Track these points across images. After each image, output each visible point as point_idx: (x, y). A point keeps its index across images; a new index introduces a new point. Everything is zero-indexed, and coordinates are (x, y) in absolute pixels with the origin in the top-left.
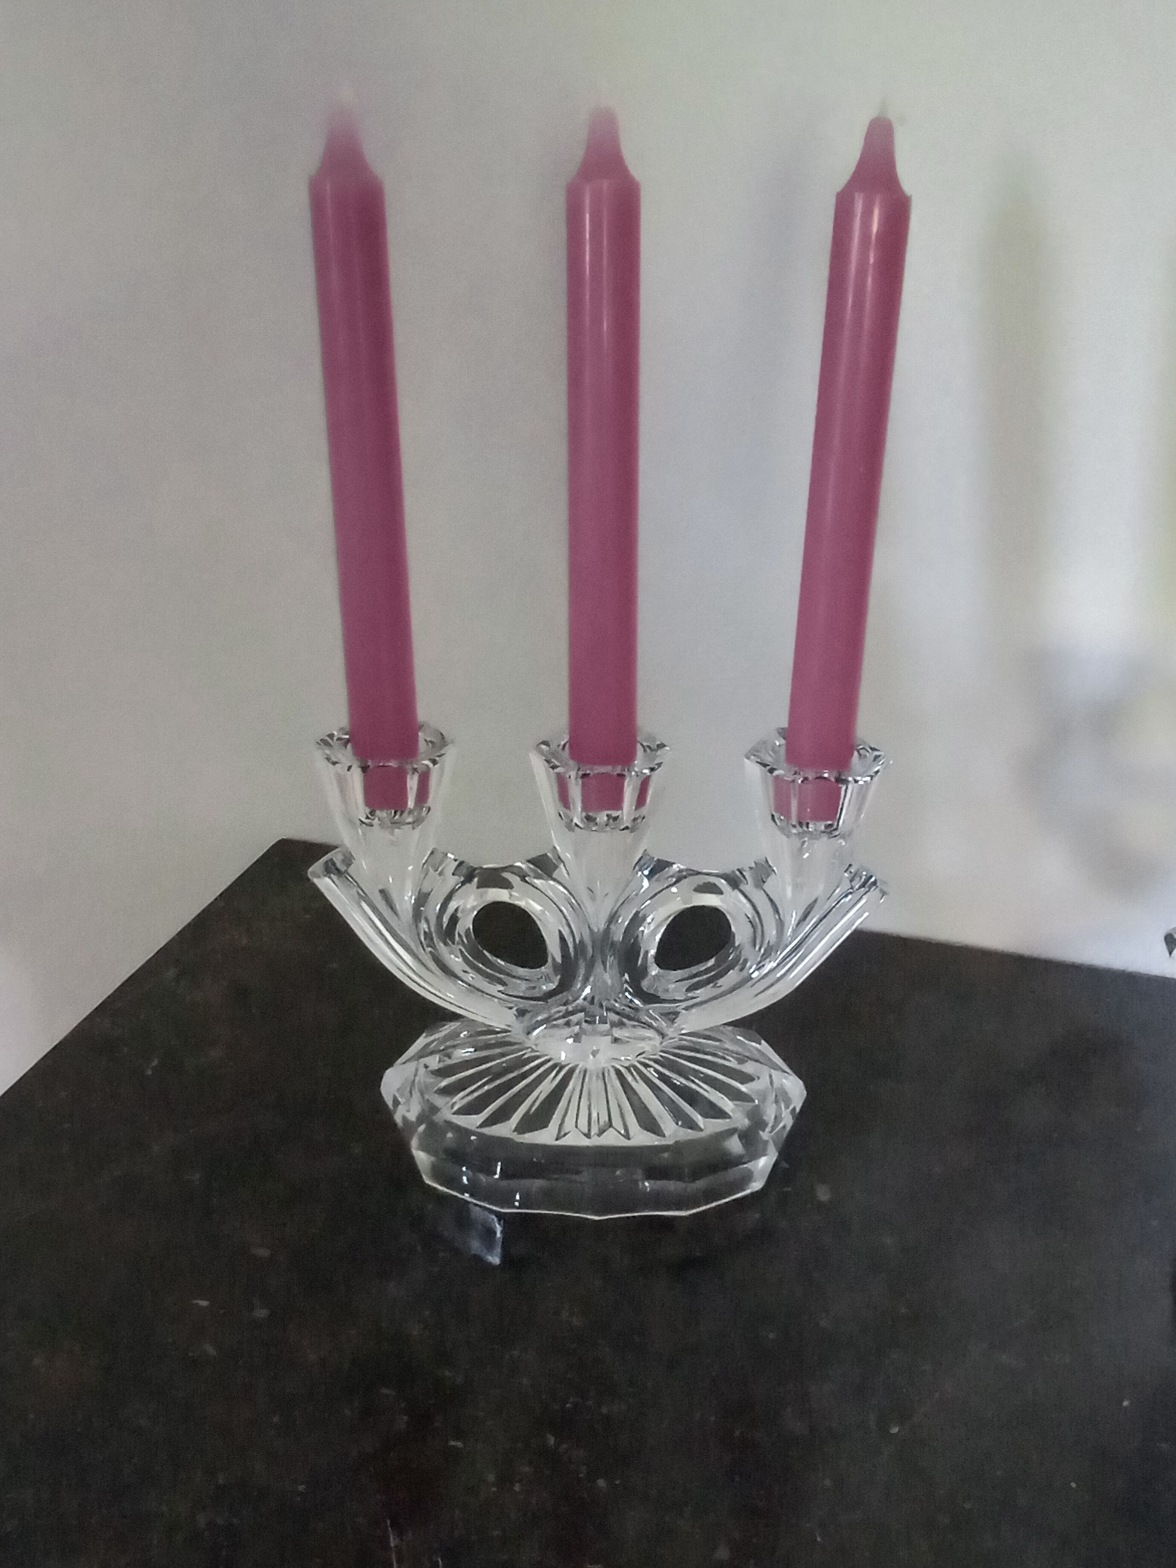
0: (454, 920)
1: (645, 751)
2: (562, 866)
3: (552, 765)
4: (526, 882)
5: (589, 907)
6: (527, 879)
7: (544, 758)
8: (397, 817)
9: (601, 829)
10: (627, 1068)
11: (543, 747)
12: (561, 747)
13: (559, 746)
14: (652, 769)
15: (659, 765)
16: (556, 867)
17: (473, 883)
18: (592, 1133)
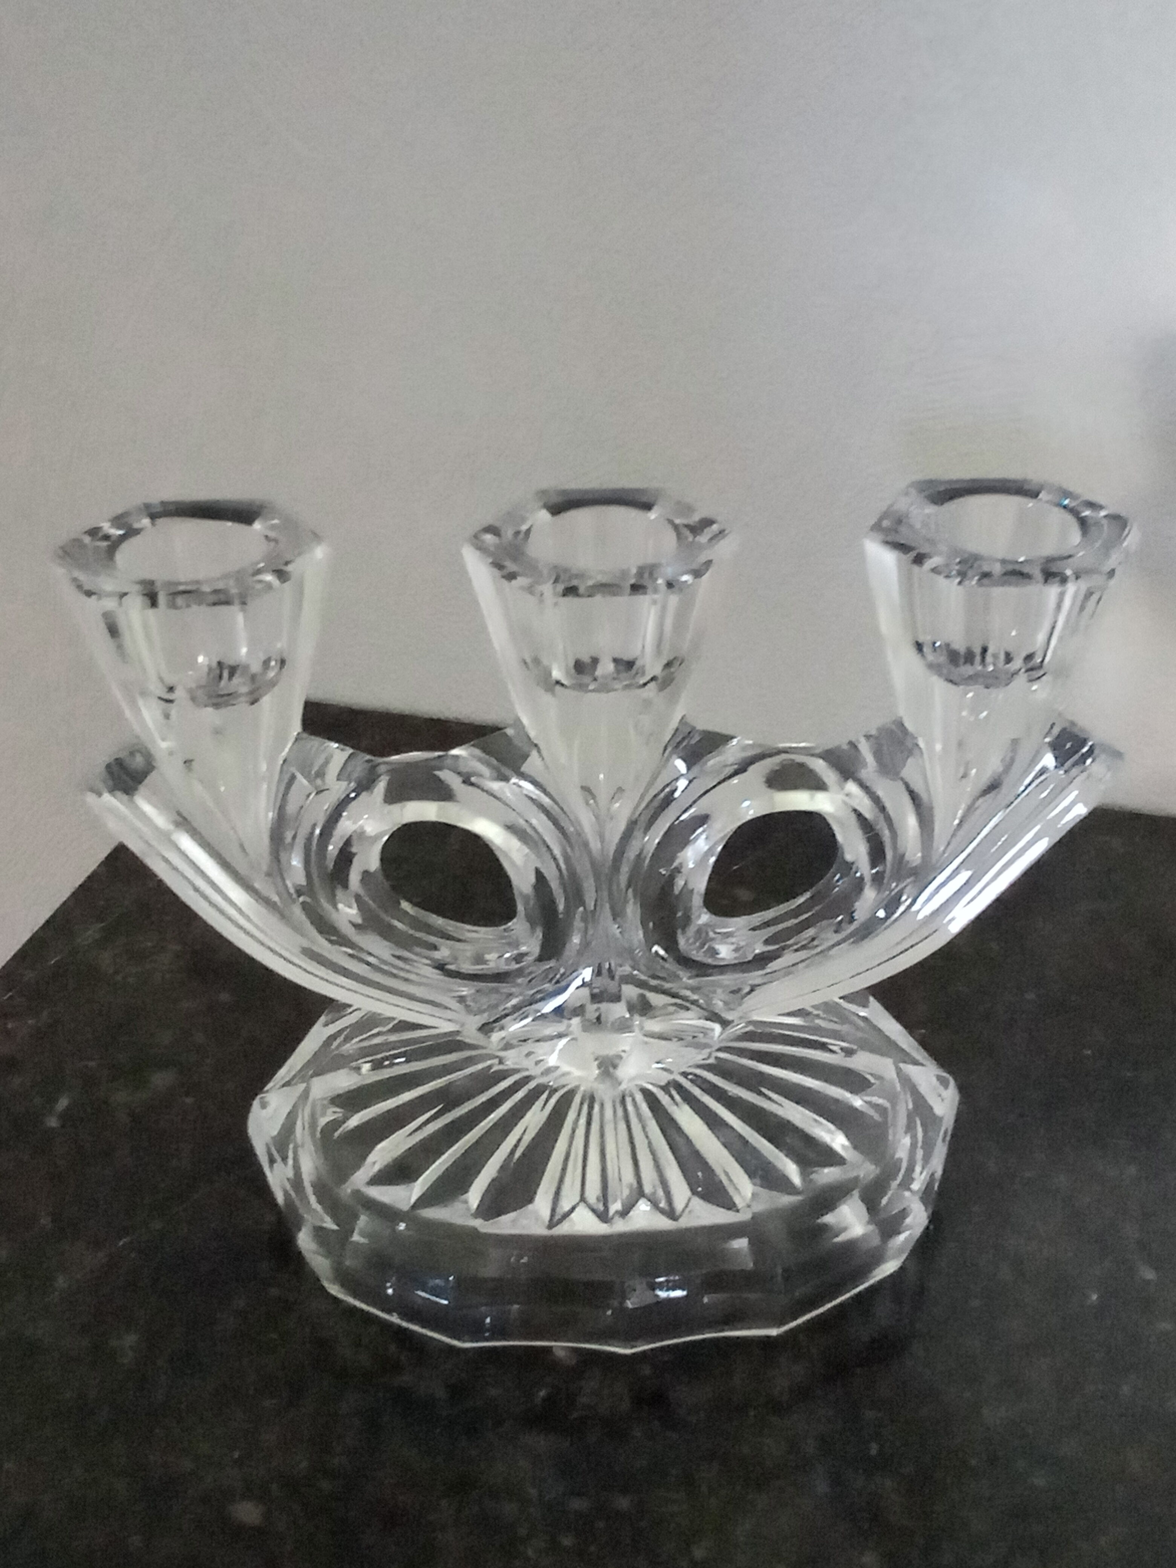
0: (346, 857)
1: (679, 535)
2: (534, 753)
3: (505, 572)
4: (472, 784)
5: (586, 820)
6: (473, 779)
7: (491, 560)
8: (223, 683)
9: (605, 688)
10: (665, 1088)
11: (489, 538)
12: (521, 536)
13: (517, 533)
14: (697, 574)
15: (709, 563)
16: (525, 757)
17: (376, 790)
18: (612, 1211)
